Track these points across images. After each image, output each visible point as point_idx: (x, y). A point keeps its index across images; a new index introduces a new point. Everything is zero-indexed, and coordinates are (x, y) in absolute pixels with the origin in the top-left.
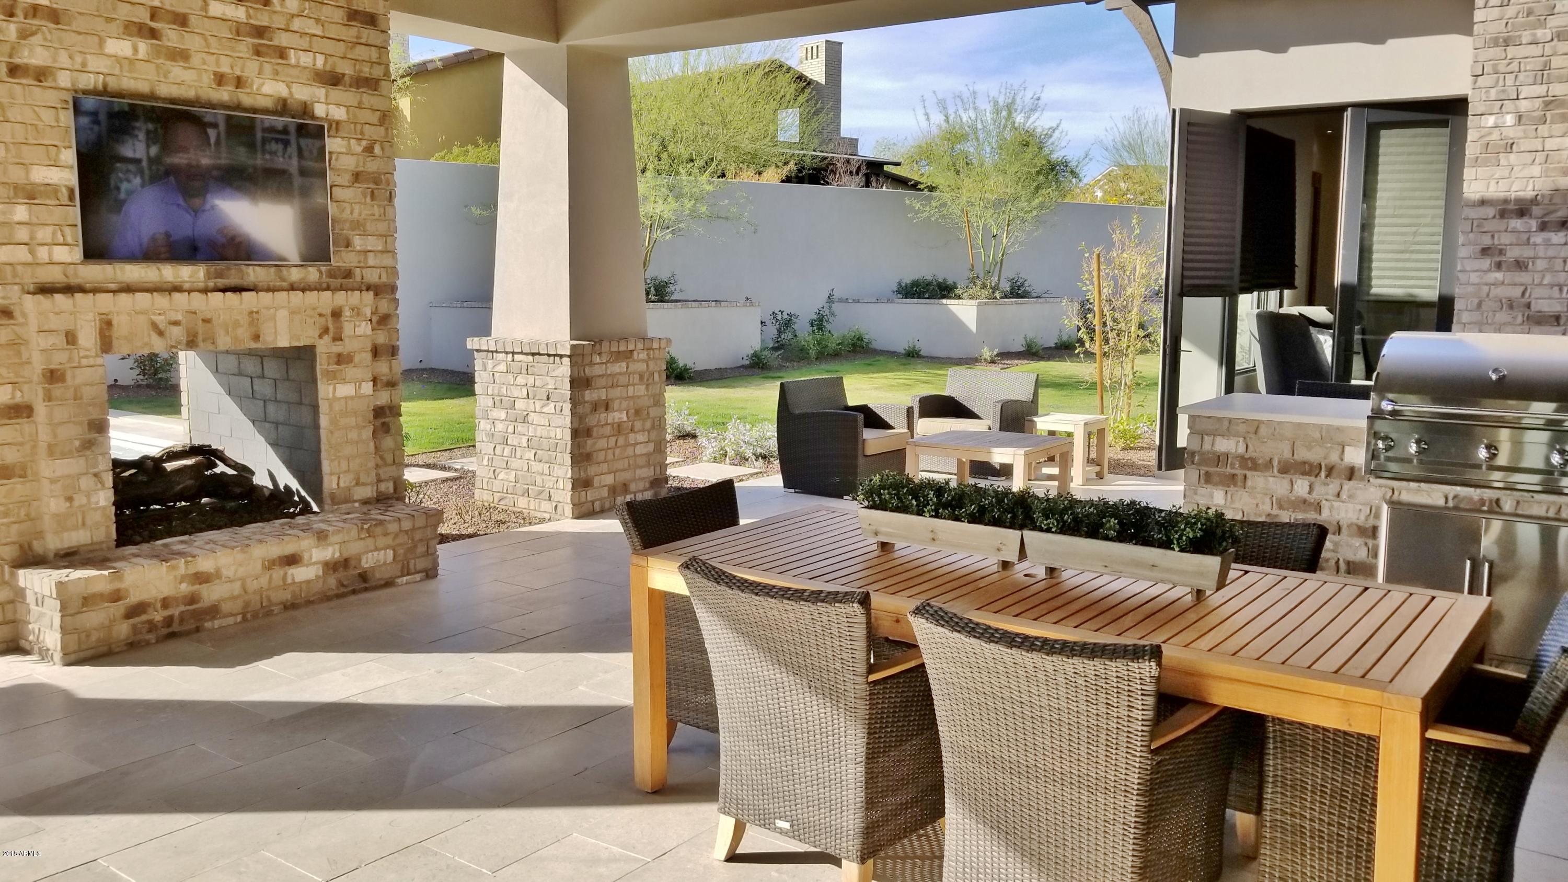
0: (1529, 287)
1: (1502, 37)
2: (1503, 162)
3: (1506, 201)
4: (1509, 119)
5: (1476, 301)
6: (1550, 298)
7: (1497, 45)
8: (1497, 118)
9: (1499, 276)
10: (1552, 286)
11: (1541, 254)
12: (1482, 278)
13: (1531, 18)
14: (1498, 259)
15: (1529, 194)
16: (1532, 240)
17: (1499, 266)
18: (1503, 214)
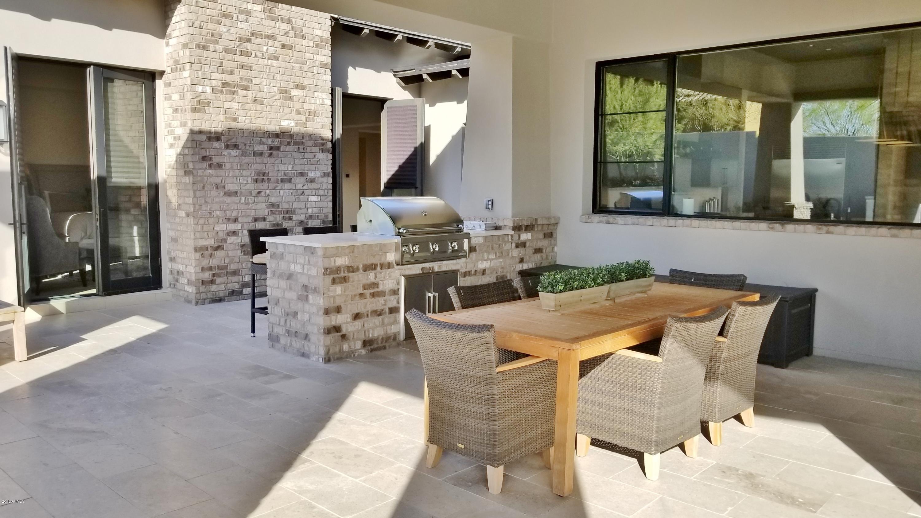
0: (224, 177)
1: (202, 45)
2: (207, 111)
3: (210, 132)
4: (208, 89)
5: (202, 185)
6: (233, 183)
7: (199, 48)
8: (203, 88)
9: (211, 171)
10: (233, 177)
11: (228, 161)
12: (203, 173)
13: (212, 38)
14: (210, 163)
15: (219, 130)
16: (223, 153)
17: (210, 166)
18: (210, 139)
